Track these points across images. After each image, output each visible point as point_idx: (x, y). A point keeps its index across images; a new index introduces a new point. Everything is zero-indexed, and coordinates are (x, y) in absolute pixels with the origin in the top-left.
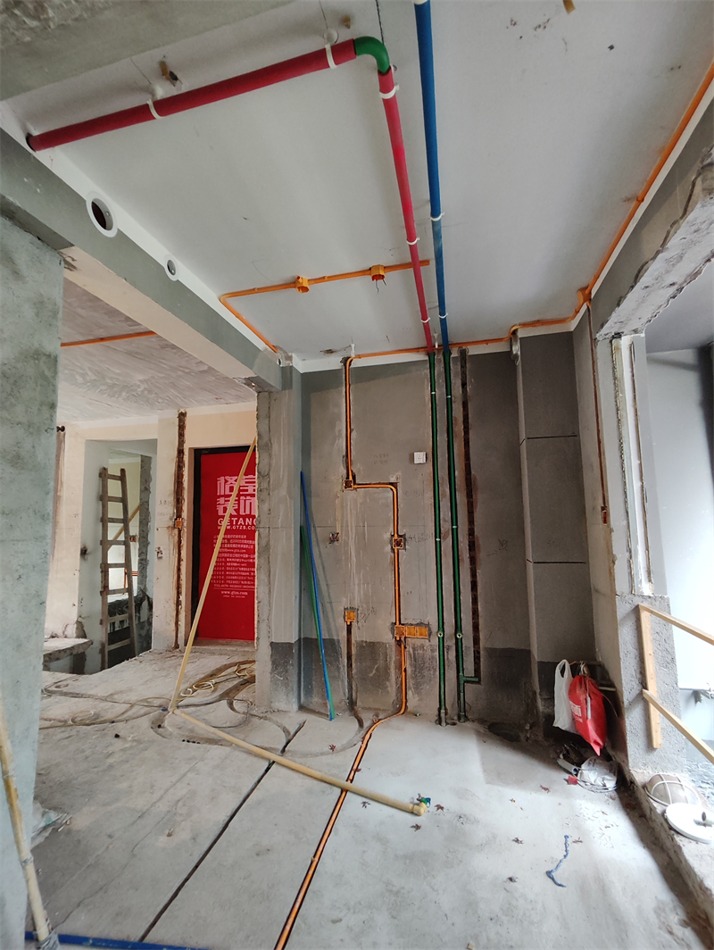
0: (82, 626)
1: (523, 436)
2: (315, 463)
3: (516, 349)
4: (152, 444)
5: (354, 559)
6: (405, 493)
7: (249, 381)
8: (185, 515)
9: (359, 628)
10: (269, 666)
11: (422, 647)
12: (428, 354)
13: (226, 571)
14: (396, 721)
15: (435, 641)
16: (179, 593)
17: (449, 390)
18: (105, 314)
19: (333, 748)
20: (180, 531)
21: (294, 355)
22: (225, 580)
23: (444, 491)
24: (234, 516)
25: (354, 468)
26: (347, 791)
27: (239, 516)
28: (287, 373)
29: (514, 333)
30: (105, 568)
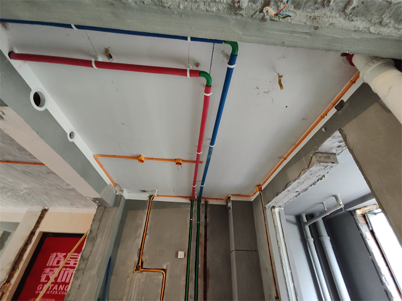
1: (233, 247)
2: (121, 252)
3: (230, 204)
4: (15, 225)
6: (170, 276)
7: (95, 200)
8: (13, 281)
12: (191, 201)
17: (199, 219)
18: (17, 148)
20: (3, 294)
23: (192, 276)
25: (144, 258)
27: (55, 283)
28: (118, 198)
29: (229, 198)
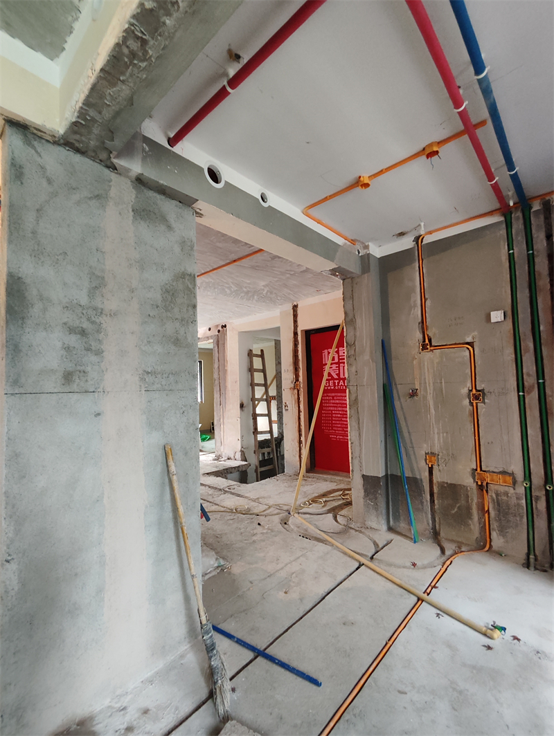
0: (244, 454)
2: (394, 333)
4: (277, 330)
5: (433, 411)
6: (483, 351)
7: (333, 272)
8: (301, 379)
9: (440, 471)
10: (362, 493)
11: (506, 494)
12: (504, 215)
13: (332, 420)
14: (477, 556)
15: (521, 490)
16: (300, 435)
17: (530, 246)
18: (233, 243)
19: (414, 565)
20: (298, 391)
21: (370, 244)
22: (332, 427)
23: (527, 347)
24: (336, 379)
25: (430, 333)
26: (423, 601)
27: (339, 379)
28: (366, 260)
30: (255, 416)
